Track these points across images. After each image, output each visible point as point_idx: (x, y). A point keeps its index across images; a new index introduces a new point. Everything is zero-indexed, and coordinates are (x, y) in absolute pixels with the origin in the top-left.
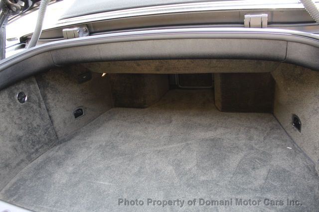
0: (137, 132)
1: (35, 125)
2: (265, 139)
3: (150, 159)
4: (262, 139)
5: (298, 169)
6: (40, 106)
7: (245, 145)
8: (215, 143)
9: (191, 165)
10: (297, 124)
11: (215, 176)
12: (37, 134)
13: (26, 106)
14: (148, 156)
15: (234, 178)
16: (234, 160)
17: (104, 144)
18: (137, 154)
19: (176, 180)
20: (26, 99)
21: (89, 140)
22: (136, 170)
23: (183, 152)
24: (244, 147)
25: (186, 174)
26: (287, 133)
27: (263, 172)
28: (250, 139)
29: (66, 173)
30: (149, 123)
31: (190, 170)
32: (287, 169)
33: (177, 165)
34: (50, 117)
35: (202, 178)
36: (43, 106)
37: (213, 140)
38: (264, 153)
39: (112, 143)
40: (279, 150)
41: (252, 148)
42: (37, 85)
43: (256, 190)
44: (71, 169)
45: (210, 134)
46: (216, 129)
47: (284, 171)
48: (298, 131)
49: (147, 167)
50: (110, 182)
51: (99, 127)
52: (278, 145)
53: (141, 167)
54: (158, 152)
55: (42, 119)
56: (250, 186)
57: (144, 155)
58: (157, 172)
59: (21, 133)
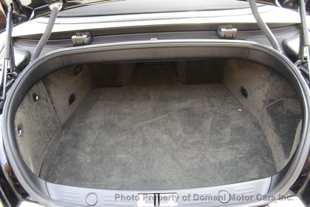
0: (125, 109)
1: (47, 118)
2: (222, 105)
3: (147, 131)
4: (220, 105)
5: (248, 125)
6: (47, 101)
7: (210, 111)
8: (189, 111)
9: (179, 132)
10: (244, 93)
11: (199, 138)
12: (48, 125)
13: (39, 104)
14: (144, 129)
15: (211, 138)
16: (207, 124)
17: (103, 123)
18: (135, 129)
19: (174, 145)
20: (37, 98)
21: (88, 121)
22: (141, 142)
23: (170, 122)
24: (210, 113)
25: (179, 139)
26: (236, 99)
27: (228, 130)
28: (213, 106)
29: (87, 153)
30: (132, 100)
31: (180, 135)
32: (243, 126)
33: (170, 133)
34: (54, 108)
35: (191, 141)
36: (49, 100)
37: (187, 109)
38: (225, 116)
39: (109, 121)
40: (234, 112)
41: (216, 113)
42: (42, 84)
43: (228, 144)
44: (88, 149)
45: (183, 105)
46: (186, 100)
47: (241, 127)
48: (245, 98)
49: (149, 138)
50: (126, 155)
51: (91, 108)
52: (232, 109)
53: (144, 139)
54: (151, 125)
55: (50, 112)
56: (223, 142)
57: (141, 128)
58: (158, 140)
59: (39, 128)
